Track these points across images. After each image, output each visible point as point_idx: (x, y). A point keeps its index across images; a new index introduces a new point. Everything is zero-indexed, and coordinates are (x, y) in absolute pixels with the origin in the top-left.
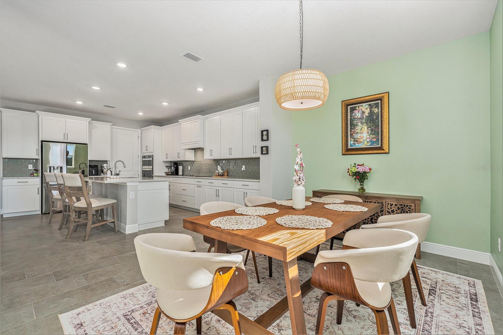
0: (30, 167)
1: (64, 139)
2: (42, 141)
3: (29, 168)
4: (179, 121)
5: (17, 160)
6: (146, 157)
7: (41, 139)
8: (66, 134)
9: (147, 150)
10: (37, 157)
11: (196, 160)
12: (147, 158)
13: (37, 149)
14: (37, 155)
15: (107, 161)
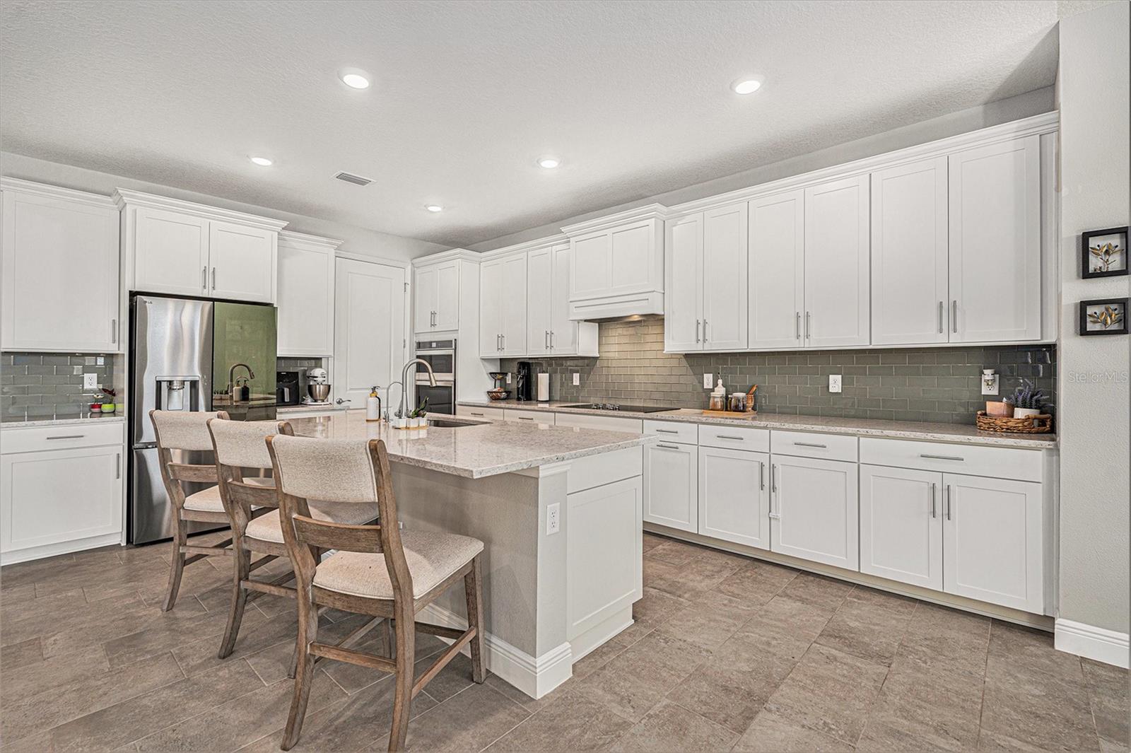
0: (91, 382)
1: (205, 287)
2: (133, 294)
3: (87, 386)
4: (563, 229)
5: (47, 358)
6: (431, 347)
7: (128, 286)
8: (211, 271)
9: (433, 325)
10: (113, 349)
11: (604, 355)
12: (434, 349)
13: (114, 321)
14: (114, 342)
15: (321, 358)
